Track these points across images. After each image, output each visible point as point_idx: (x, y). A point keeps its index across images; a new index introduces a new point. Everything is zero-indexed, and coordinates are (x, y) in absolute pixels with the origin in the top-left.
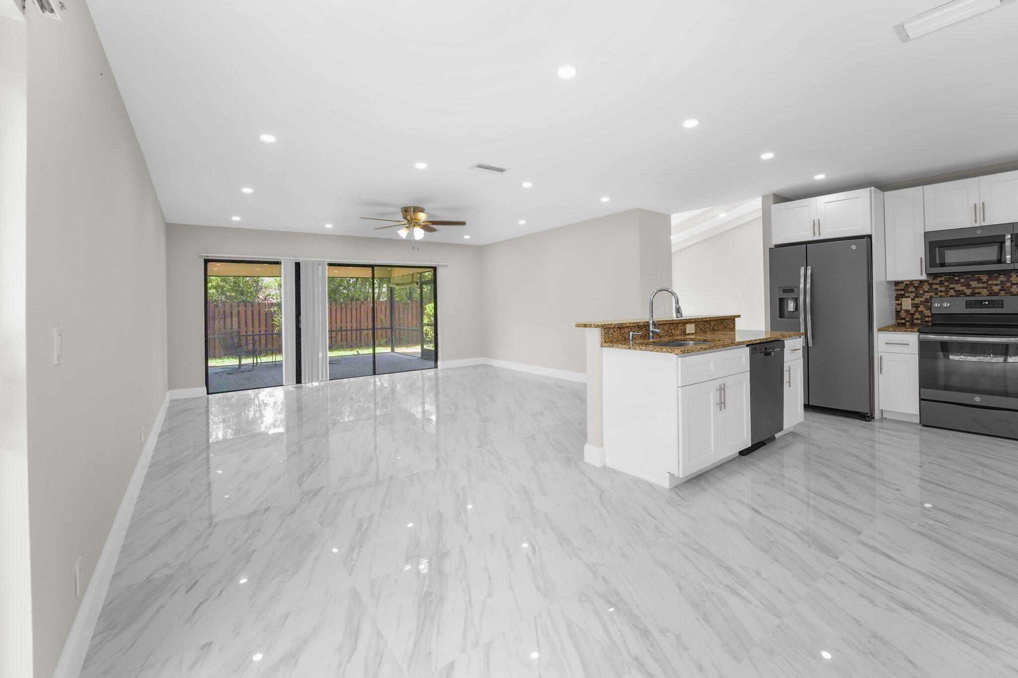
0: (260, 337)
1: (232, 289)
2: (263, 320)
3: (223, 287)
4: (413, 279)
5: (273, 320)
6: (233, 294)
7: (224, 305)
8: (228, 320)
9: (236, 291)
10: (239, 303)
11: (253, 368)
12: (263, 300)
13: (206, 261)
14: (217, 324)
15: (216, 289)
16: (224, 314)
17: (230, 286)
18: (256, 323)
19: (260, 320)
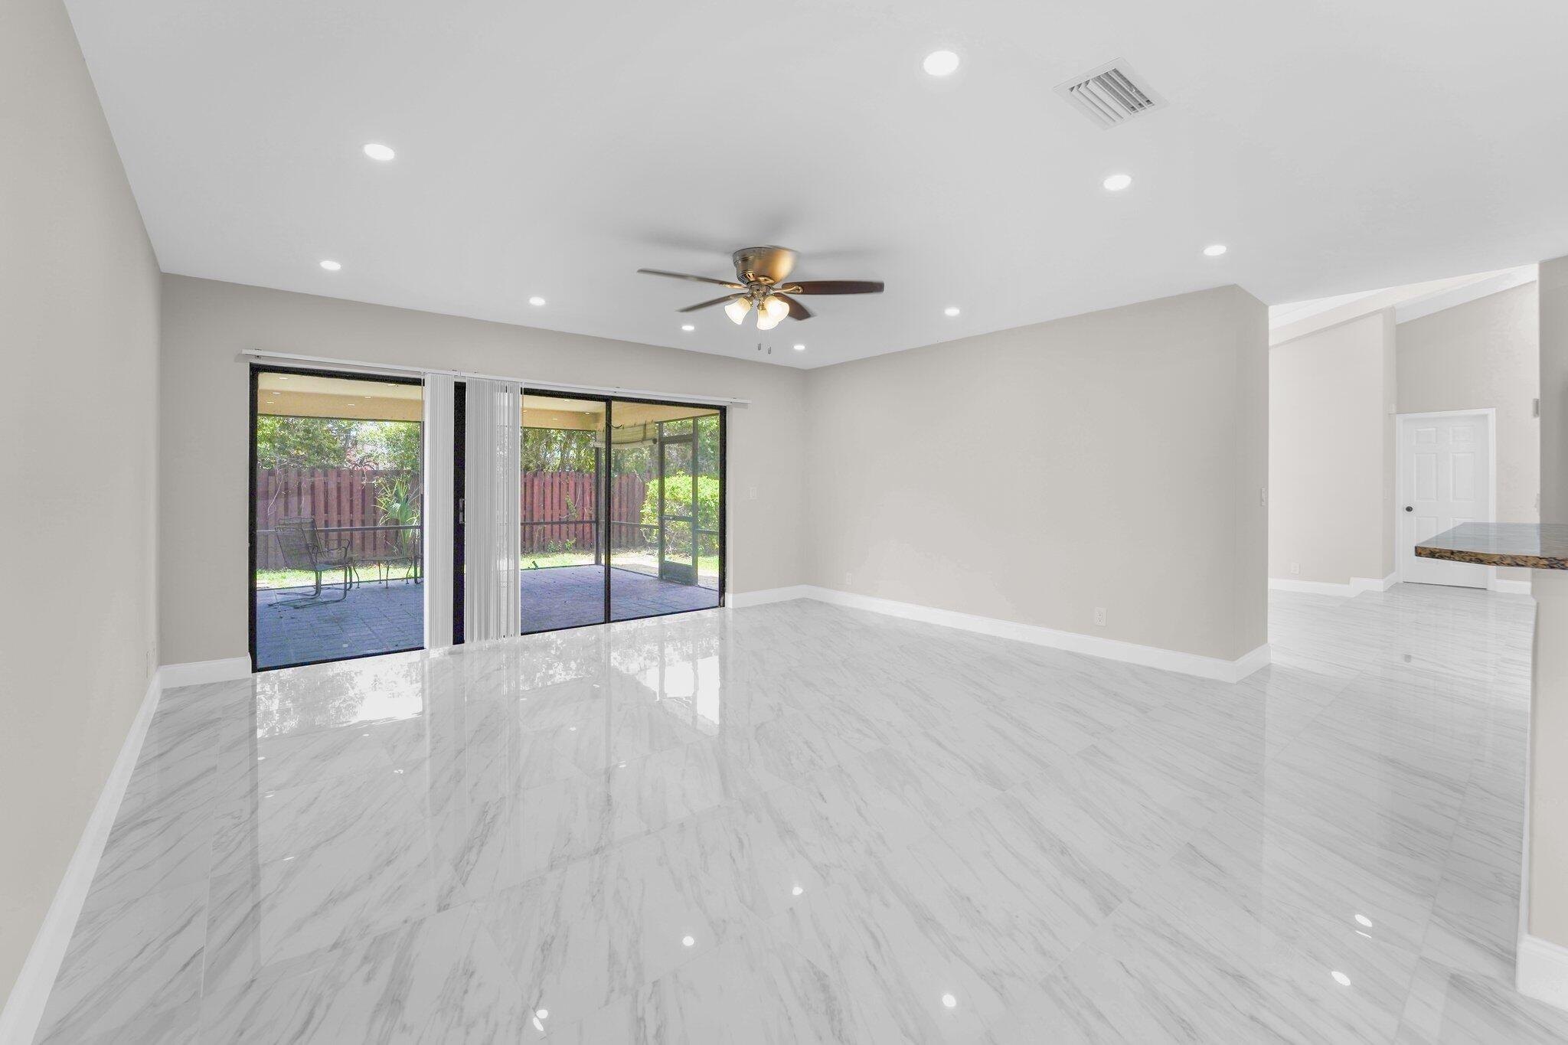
0: (352, 534)
1: (301, 443)
2: (358, 503)
3: (283, 439)
4: (645, 433)
5: (375, 501)
6: (301, 453)
7: (286, 472)
8: (294, 500)
9: (309, 447)
10: (313, 469)
11: (345, 594)
12: (356, 465)
13: (256, 370)
14: (270, 508)
15: (271, 442)
16: (286, 489)
17: (298, 437)
18: (346, 506)
19: (352, 501)
